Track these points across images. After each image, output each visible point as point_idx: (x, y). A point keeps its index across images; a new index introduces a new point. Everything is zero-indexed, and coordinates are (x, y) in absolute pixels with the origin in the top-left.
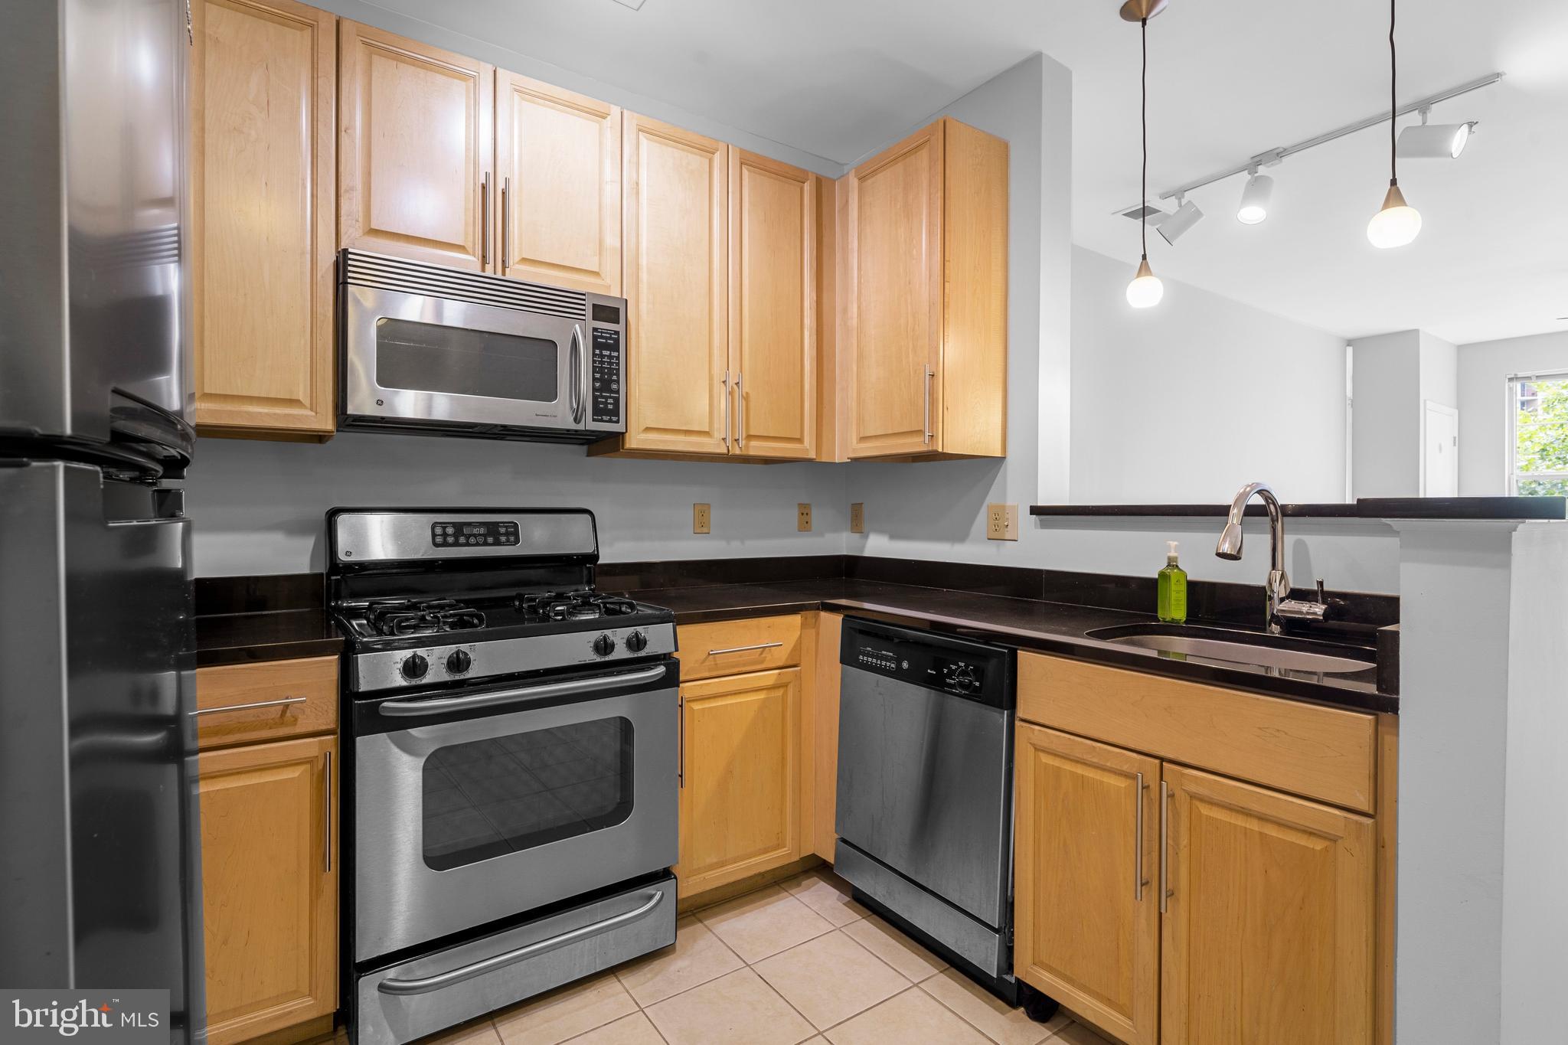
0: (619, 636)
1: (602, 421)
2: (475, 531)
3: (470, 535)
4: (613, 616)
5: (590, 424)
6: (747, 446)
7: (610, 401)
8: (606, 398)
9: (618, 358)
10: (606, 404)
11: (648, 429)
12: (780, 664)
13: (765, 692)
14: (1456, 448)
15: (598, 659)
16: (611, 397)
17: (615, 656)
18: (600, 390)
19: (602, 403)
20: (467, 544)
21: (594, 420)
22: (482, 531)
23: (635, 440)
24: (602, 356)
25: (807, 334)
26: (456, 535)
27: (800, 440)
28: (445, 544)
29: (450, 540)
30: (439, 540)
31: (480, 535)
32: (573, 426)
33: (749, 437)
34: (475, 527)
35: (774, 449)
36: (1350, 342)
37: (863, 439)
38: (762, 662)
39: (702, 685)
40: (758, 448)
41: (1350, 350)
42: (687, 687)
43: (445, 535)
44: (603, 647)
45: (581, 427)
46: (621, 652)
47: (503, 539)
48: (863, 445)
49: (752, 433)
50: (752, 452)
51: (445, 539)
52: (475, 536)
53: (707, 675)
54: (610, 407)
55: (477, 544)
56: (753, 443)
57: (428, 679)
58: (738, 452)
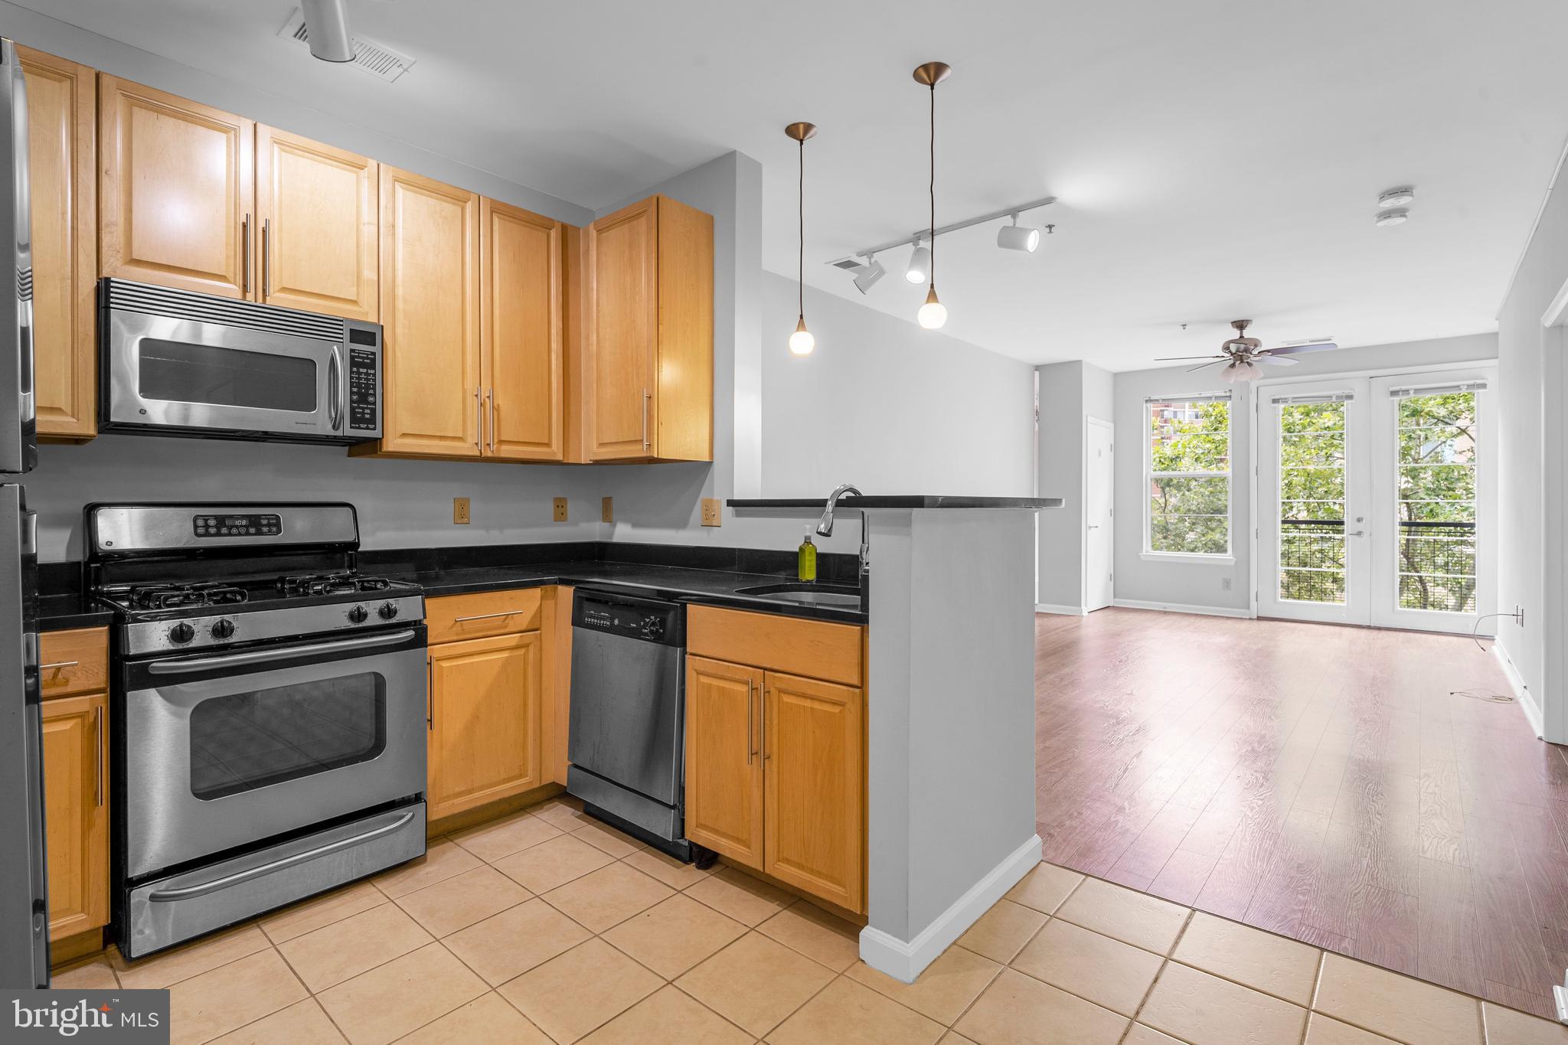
0: (372, 608)
1: (359, 428)
2: (237, 523)
3: (232, 527)
4: (368, 592)
5: (347, 430)
6: (498, 450)
7: (368, 411)
8: (363, 409)
9: (374, 375)
10: (363, 413)
11: (404, 435)
12: (523, 628)
13: (508, 651)
14: (1113, 453)
15: (353, 626)
16: (367, 408)
17: (368, 622)
18: (358, 402)
19: (359, 413)
20: (229, 534)
21: (351, 427)
22: (244, 522)
23: (392, 444)
24: (359, 373)
25: (553, 356)
26: (218, 527)
27: (548, 445)
28: (207, 534)
29: (213, 531)
30: (201, 531)
31: (242, 526)
32: (332, 433)
33: (501, 442)
34: (238, 519)
35: (523, 452)
36: (1037, 368)
37: (602, 445)
38: (506, 627)
39: (449, 647)
40: (507, 451)
41: (1037, 373)
42: (437, 648)
43: (207, 526)
44: (358, 616)
45: (339, 433)
46: (373, 620)
47: (265, 529)
48: (604, 450)
49: (503, 439)
50: (503, 455)
51: (207, 531)
52: (237, 527)
53: (455, 638)
54: (367, 416)
55: (240, 534)
56: (504, 447)
57: (195, 643)
58: (489, 454)
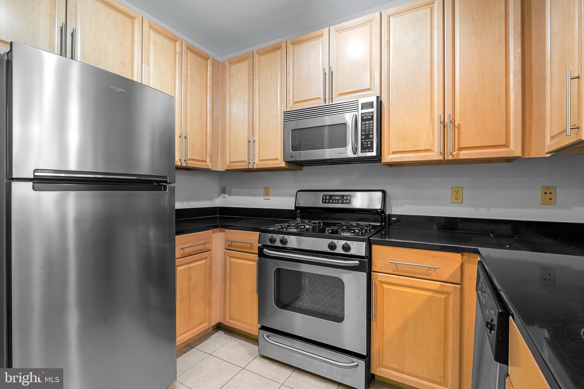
0: (340, 243)
1: (365, 152)
2: (336, 198)
3: (334, 200)
5: (360, 154)
6: (458, 154)
7: (369, 143)
8: (367, 142)
9: (373, 123)
10: (367, 144)
11: (394, 153)
15: (330, 251)
16: (369, 141)
17: (336, 251)
18: (365, 139)
19: (365, 144)
20: (332, 203)
21: (361, 152)
22: (338, 198)
23: (388, 157)
24: (365, 124)
26: (329, 200)
28: (325, 202)
29: (327, 201)
30: (324, 201)
31: (337, 200)
32: (352, 156)
33: (460, 149)
34: (336, 197)
35: (480, 153)
37: (555, 137)
38: (430, 275)
39: (388, 277)
40: (464, 155)
43: (326, 199)
44: (332, 247)
45: (356, 156)
46: (339, 250)
47: (345, 201)
49: (462, 146)
50: (461, 157)
51: (326, 201)
52: (335, 200)
53: (392, 272)
54: (369, 145)
55: (336, 203)
56: (462, 152)
57: (276, 244)
58: (450, 158)
